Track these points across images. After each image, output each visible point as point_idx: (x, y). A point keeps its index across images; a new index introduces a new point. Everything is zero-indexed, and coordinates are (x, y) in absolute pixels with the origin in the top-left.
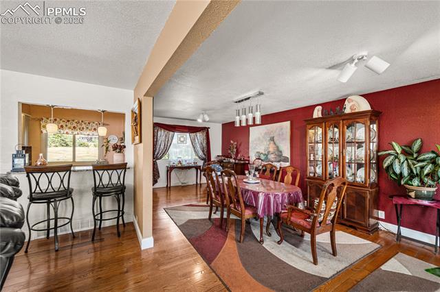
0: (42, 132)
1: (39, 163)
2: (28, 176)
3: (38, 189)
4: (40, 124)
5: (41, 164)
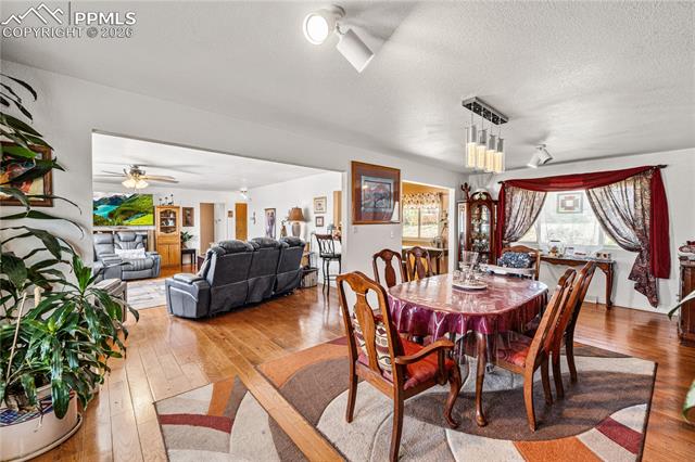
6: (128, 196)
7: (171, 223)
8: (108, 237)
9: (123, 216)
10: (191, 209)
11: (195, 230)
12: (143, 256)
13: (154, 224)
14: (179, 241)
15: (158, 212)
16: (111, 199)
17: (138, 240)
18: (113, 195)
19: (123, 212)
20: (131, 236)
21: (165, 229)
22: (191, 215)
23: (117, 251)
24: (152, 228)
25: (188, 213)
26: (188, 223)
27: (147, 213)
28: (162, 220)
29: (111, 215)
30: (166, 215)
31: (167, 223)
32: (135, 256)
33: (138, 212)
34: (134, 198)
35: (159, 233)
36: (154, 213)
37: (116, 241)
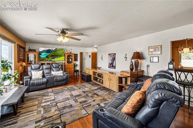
0: (178, 53)
1: (180, 67)
2: (175, 72)
3: (180, 79)
4: (178, 49)
5: (180, 68)
6: (54, 49)
7: (70, 60)
8: (48, 66)
9: (52, 58)
10: (77, 55)
11: (78, 63)
12: (62, 75)
13: (65, 60)
14: (73, 67)
15: (66, 55)
16: (47, 50)
17: (60, 67)
18: (48, 49)
19: (52, 56)
20: (57, 65)
21: (68, 62)
22: (77, 57)
23: (52, 73)
24: (64, 62)
25: (76, 56)
26: (76, 60)
27: (61, 56)
28: (67, 59)
29: (47, 57)
30: (69, 56)
31: (69, 60)
32: (59, 74)
33: (58, 56)
34: (56, 50)
35: (66, 64)
36: (65, 56)
37: (52, 68)
